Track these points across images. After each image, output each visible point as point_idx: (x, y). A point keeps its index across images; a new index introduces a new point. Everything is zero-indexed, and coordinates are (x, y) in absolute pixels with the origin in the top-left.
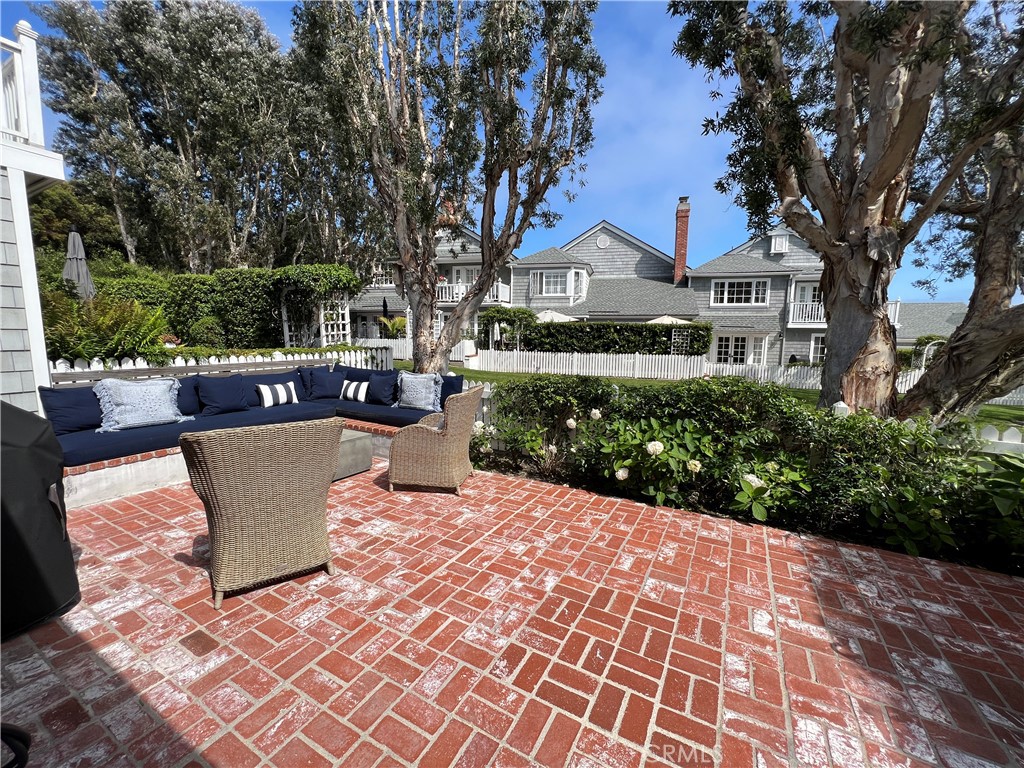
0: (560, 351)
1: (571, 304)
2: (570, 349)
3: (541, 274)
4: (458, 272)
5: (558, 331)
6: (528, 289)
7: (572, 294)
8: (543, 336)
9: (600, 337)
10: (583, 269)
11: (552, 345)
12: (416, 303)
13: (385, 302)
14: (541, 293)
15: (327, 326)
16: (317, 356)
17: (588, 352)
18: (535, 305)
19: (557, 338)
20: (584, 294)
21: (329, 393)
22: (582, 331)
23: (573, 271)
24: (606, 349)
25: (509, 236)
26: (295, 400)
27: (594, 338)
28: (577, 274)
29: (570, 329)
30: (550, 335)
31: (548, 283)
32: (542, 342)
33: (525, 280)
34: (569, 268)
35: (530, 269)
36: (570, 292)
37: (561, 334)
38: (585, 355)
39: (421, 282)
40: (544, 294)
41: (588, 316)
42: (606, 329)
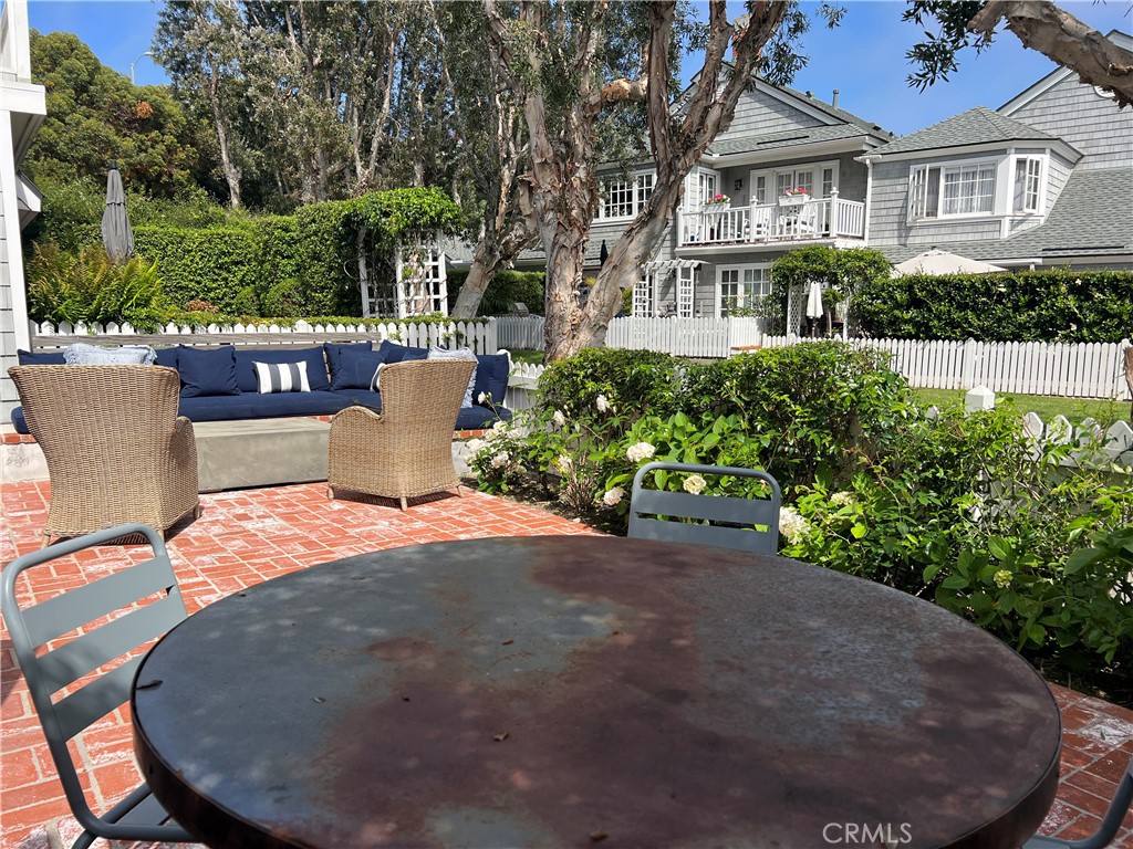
0: (937, 338)
1: (1006, 233)
2: (958, 331)
3: (935, 172)
4: (761, 181)
5: (933, 294)
6: (906, 199)
7: (1009, 211)
8: (898, 306)
9: (1031, 305)
10: (1042, 151)
11: (917, 325)
13: (604, 247)
14: (933, 212)
17: (1000, 338)
19: (930, 310)
22: (988, 293)
23: (1013, 158)
24: (1046, 332)
26: (305, 386)
27: (1016, 309)
28: (1021, 163)
29: (959, 287)
30: (915, 303)
31: (951, 191)
32: (897, 318)
33: (899, 188)
34: (1004, 152)
35: (909, 162)
36: (1005, 205)
37: (940, 299)
38: (994, 348)
40: (941, 216)
41: (1040, 261)
42: (1047, 287)
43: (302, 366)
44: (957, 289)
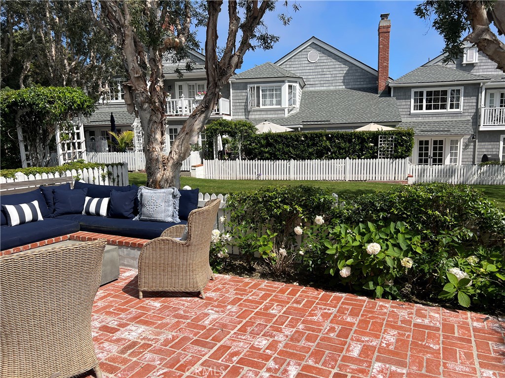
0: (279, 159)
1: (287, 115)
2: (288, 157)
3: (258, 88)
4: (180, 87)
5: (276, 141)
6: (247, 99)
7: (287, 106)
8: (262, 146)
9: (314, 145)
10: (296, 82)
11: (270, 154)
12: (147, 120)
13: (112, 117)
14: (258, 105)
15: (63, 145)
16: (57, 175)
17: (303, 159)
18: (253, 117)
19: (275, 148)
20: (298, 105)
21: (73, 209)
22: (297, 140)
23: (287, 84)
24: (320, 155)
25: (232, 57)
26: (40, 218)
27: (308, 146)
28: (290, 87)
29: (286, 138)
30: (269, 145)
31: (264, 96)
32: (262, 151)
33: (244, 94)
34: (283, 82)
35: (247, 83)
36: (285, 103)
37: (279, 143)
38: (301, 162)
39: (150, 101)
40: (262, 107)
41: (302, 126)
42: (319, 138)
43: (36, 203)
44: (285, 139)
